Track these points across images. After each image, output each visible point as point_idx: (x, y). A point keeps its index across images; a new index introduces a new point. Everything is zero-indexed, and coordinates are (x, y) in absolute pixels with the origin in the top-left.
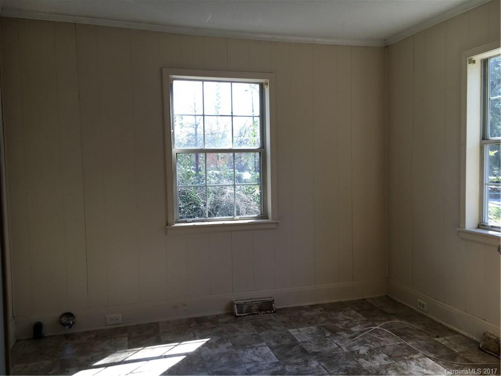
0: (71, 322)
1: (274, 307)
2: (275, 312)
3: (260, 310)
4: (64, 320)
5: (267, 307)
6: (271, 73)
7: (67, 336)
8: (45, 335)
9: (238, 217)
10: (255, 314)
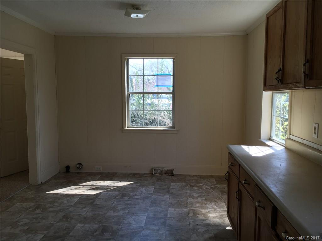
0: (80, 167)
1: (173, 173)
2: (173, 175)
3: (166, 173)
4: (78, 166)
5: (170, 172)
6: (177, 53)
7: (78, 173)
8: (71, 171)
9: (159, 127)
10: (163, 175)
